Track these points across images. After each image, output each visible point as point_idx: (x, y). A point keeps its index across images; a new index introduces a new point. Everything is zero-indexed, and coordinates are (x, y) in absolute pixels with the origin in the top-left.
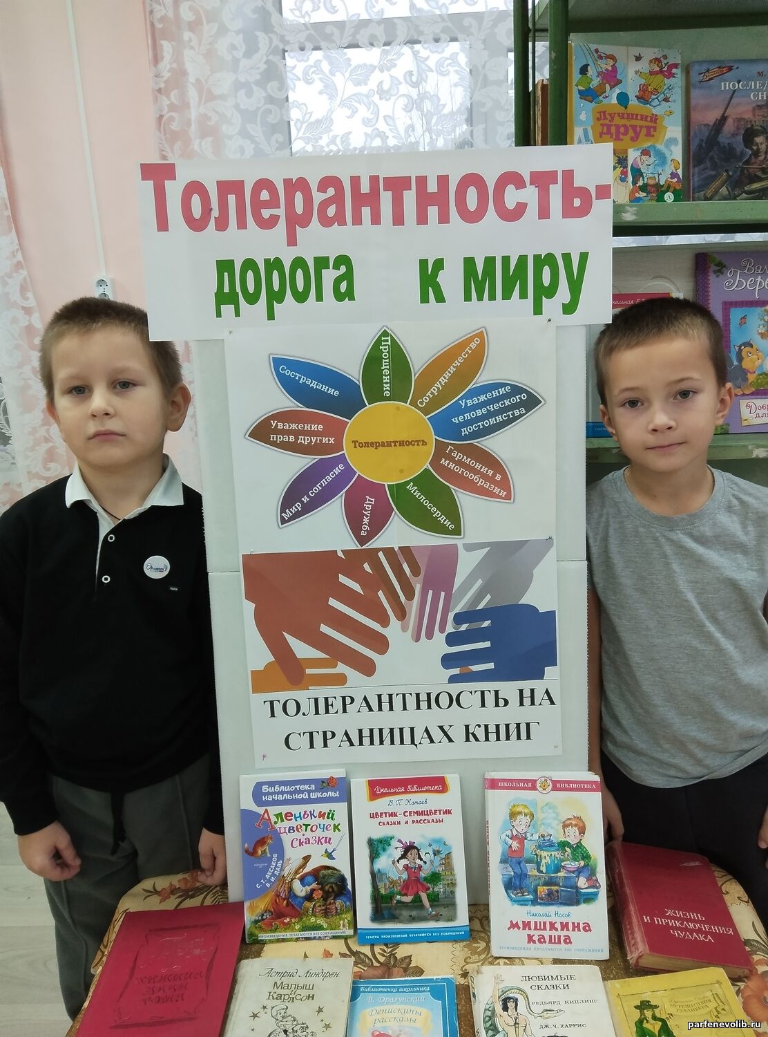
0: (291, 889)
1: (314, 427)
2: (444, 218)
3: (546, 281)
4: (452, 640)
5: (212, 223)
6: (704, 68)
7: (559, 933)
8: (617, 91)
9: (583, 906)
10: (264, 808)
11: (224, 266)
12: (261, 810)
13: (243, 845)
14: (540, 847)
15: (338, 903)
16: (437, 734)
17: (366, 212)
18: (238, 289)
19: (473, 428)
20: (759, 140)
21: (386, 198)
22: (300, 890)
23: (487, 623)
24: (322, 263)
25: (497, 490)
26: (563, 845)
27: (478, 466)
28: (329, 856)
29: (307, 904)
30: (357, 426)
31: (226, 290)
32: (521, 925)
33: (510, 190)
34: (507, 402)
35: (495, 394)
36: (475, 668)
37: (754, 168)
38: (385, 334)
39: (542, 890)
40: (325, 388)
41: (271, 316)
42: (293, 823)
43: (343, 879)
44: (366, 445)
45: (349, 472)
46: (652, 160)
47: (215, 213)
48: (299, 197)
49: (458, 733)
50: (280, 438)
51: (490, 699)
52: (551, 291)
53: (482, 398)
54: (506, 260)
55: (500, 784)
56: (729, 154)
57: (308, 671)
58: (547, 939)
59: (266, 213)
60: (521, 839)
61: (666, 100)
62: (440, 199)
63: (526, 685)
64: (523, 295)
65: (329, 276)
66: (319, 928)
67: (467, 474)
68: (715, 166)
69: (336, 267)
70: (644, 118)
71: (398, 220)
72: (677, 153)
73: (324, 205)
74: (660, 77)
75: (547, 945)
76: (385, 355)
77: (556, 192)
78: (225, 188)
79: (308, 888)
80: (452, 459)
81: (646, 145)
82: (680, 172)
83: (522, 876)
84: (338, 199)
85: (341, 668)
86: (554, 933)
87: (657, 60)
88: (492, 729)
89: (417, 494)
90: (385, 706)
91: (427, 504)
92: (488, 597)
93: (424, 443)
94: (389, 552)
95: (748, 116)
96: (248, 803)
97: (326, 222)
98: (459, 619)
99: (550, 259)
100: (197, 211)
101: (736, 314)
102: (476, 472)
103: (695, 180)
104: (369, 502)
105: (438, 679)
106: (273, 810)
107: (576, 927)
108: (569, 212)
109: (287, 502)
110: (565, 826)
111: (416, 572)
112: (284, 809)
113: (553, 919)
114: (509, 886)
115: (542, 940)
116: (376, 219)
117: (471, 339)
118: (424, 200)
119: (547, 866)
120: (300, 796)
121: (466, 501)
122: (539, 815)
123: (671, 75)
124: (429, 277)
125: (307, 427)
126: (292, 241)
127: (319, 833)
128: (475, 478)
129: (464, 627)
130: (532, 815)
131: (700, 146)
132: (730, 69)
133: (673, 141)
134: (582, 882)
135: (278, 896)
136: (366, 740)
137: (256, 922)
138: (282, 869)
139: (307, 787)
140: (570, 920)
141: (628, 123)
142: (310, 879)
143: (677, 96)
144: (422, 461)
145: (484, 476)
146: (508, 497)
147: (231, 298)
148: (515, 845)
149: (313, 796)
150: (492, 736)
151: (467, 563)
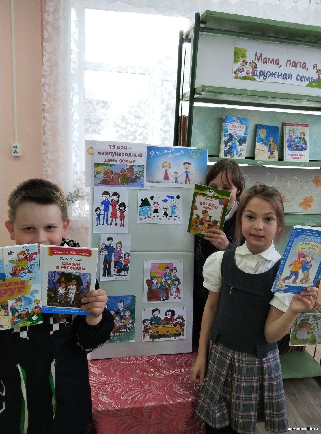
7: (299, 157)
9: (304, 151)
14: (295, 138)
26: (300, 138)
32: (291, 155)
39: (295, 148)
46: (23, 303)
55: (287, 124)
58: (296, 158)
60: (291, 136)
70: (16, 283)
83: (291, 144)
86: (297, 156)
110: (301, 134)
113: (297, 154)
114: (288, 146)
119: (297, 143)
122: (295, 131)
130: (294, 131)
134: (304, 146)
140: (301, 154)
148: (290, 138)
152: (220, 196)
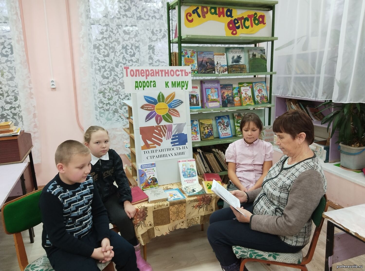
0: (148, 181)
1: (150, 107)
2: (168, 76)
3: (183, 85)
4: (172, 139)
5: (134, 75)
6: (200, 52)
8: (187, 55)
9: (194, 177)
10: (143, 169)
11: (136, 82)
12: (142, 169)
13: (140, 175)
15: (156, 183)
16: (170, 155)
17: (157, 74)
18: (139, 85)
19: (174, 106)
20: (208, 64)
21: (160, 73)
22: (150, 181)
23: (177, 136)
24: (151, 82)
25: (178, 116)
26: (191, 169)
27: (175, 112)
28: (154, 176)
29: (151, 183)
30: (157, 106)
31: (137, 85)
32: (186, 181)
33: (177, 72)
34: (179, 102)
35: (177, 101)
36: (176, 144)
37: (208, 68)
38: (161, 92)
39: (189, 176)
40: (152, 100)
41: (144, 90)
42: (148, 171)
43: (156, 179)
44: (158, 109)
45: (156, 113)
46: (193, 66)
47: (135, 74)
48: (147, 72)
49: (174, 155)
50: (145, 108)
51: (178, 148)
52: (184, 86)
53: (175, 102)
54: (177, 82)
55: (180, 161)
56: (204, 66)
57: (150, 146)
59: (143, 74)
60: (185, 169)
61: (194, 57)
62: (168, 73)
63: (183, 146)
64: (180, 87)
65: (152, 84)
66: (153, 187)
67: (173, 113)
68: (202, 68)
69: (153, 82)
70: (191, 60)
71: (162, 76)
72: (196, 65)
73: (151, 73)
74: (193, 53)
75: (190, 183)
76: (161, 95)
77: (183, 72)
78: (137, 70)
79: (151, 181)
80: (171, 111)
81: (192, 64)
82: (197, 68)
83: (185, 174)
84: (153, 72)
85: (155, 145)
86: (191, 181)
87: (192, 51)
88: (179, 153)
89: (166, 117)
90: (162, 151)
91: (167, 118)
92: (177, 132)
93: (167, 109)
94: (162, 126)
95: (206, 60)
96: (140, 168)
97: (152, 76)
98: (173, 136)
99: (183, 82)
100: (132, 74)
101: (207, 90)
102: (174, 113)
103: (199, 70)
104: (159, 118)
105: (170, 146)
106: (144, 169)
107: (194, 180)
108: (185, 75)
109: (146, 118)
110: (191, 166)
111: (166, 129)
112: (146, 169)
114: (183, 175)
115: (189, 182)
116: (159, 76)
117: (173, 93)
118: (165, 73)
120: (148, 167)
121: (173, 117)
123: (195, 53)
124: (167, 84)
125: (149, 106)
126: (147, 78)
127: (152, 172)
128: (175, 114)
129: (174, 137)
130: (186, 165)
131: (200, 65)
132: (203, 53)
133: (196, 63)
134: (194, 174)
135: (146, 183)
136: (160, 157)
137: (143, 187)
138: (146, 178)
139: (149, 165)
141: (189, 60)
142: (151, 179)
143: (196, 56)
144: (166, 111)
145: (176, 114)
146: (179, 117)
147: (138, 87)
149: (150, 166)
150: (179, 154)
151: (174, 127)
152: (249, 85)
